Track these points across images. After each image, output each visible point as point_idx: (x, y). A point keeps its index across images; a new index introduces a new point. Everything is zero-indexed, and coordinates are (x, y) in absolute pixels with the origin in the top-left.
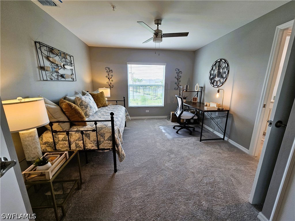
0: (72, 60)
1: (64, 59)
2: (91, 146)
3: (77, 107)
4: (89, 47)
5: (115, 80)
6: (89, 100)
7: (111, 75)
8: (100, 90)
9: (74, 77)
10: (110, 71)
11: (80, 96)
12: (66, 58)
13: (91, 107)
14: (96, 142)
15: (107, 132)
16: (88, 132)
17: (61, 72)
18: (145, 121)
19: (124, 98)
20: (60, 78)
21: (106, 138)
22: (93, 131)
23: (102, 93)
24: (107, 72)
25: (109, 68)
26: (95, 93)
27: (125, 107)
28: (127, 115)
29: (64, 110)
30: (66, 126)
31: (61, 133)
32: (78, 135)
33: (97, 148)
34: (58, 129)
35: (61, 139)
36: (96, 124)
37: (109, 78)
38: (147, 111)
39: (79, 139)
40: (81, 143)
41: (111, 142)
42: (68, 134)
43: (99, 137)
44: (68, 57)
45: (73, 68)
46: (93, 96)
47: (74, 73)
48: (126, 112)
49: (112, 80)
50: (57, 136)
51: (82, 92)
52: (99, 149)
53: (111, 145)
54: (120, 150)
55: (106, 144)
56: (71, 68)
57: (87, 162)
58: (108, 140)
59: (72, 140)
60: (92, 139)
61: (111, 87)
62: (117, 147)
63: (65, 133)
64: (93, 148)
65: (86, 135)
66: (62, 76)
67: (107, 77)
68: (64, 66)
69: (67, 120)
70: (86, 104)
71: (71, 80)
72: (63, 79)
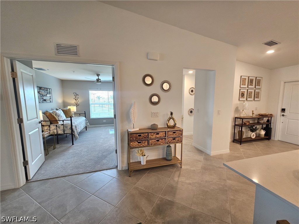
0: (51, 90)
1: (46, 91)
2: (60, 132)
3: (54, 115)
4: (62, 80)
5: (80, 101)
6: (61, 113)
7: (77, 97)
8: (69, 107)
9: (51, 100)
10: (76, 95)
11: (55, 110)
12: (47, 91)
13: (61, 116)
14: (63, 130)
15: (69, 126)
16: (59, 126)
17: (45, 98)
18: (102, 127)
19: (85, 112)
20: (44, 101)
21: (68, 128)
22: (62, 125)
23: (70, 109)
24: (75, 95)
25: (76, 93)
26: (65, 109)
27: (85, 117)
28: (87, 122)
29: (48, 116)
30: (49, 123)
31: (46, 126)
32: (55, 127)
33: (63, 133)
34: (45, 125)
35: (45, 129)
36: (63, 122)
37: (76, 100)
38: (105, 121)
39: (55, 129)
40: (55, 131)
41: (71, 130)
42: (49, 126)
43: (64, 128)
44: (48, 90)
45: (51, 95)
46: (63, 111)
47: (51, 98)
48: (86, 121)
49: (78, 101)
50: (44, 128)
51: (56, 109)
52: (64, 134)
53: (71, 131)
54: (75, 134)
55: (68, 131)
56: (50, 95)
57: (58, 143)
58: (69, 129)
59: (51, 129)
60: (61, 129)
61: (77, 105)
62: (74, 133)
63: (48, 126)
64: (61, 133)
65: (58, 127)
66: (45, 100)
67: (74, 98)
68: (46, 95)
69: (49, 120)
70: (59, 114)
71: (49, 102)
72: (46, 102)
